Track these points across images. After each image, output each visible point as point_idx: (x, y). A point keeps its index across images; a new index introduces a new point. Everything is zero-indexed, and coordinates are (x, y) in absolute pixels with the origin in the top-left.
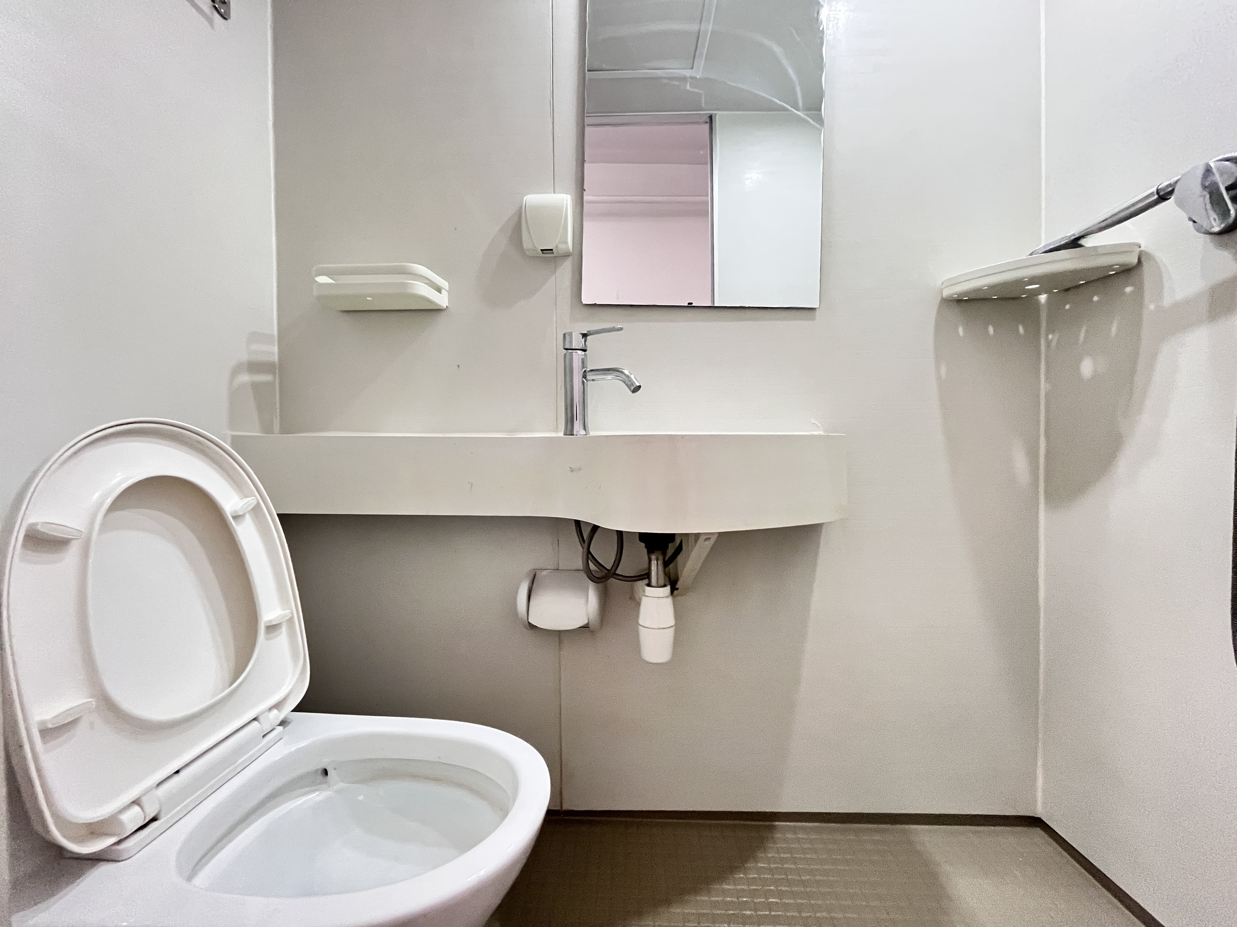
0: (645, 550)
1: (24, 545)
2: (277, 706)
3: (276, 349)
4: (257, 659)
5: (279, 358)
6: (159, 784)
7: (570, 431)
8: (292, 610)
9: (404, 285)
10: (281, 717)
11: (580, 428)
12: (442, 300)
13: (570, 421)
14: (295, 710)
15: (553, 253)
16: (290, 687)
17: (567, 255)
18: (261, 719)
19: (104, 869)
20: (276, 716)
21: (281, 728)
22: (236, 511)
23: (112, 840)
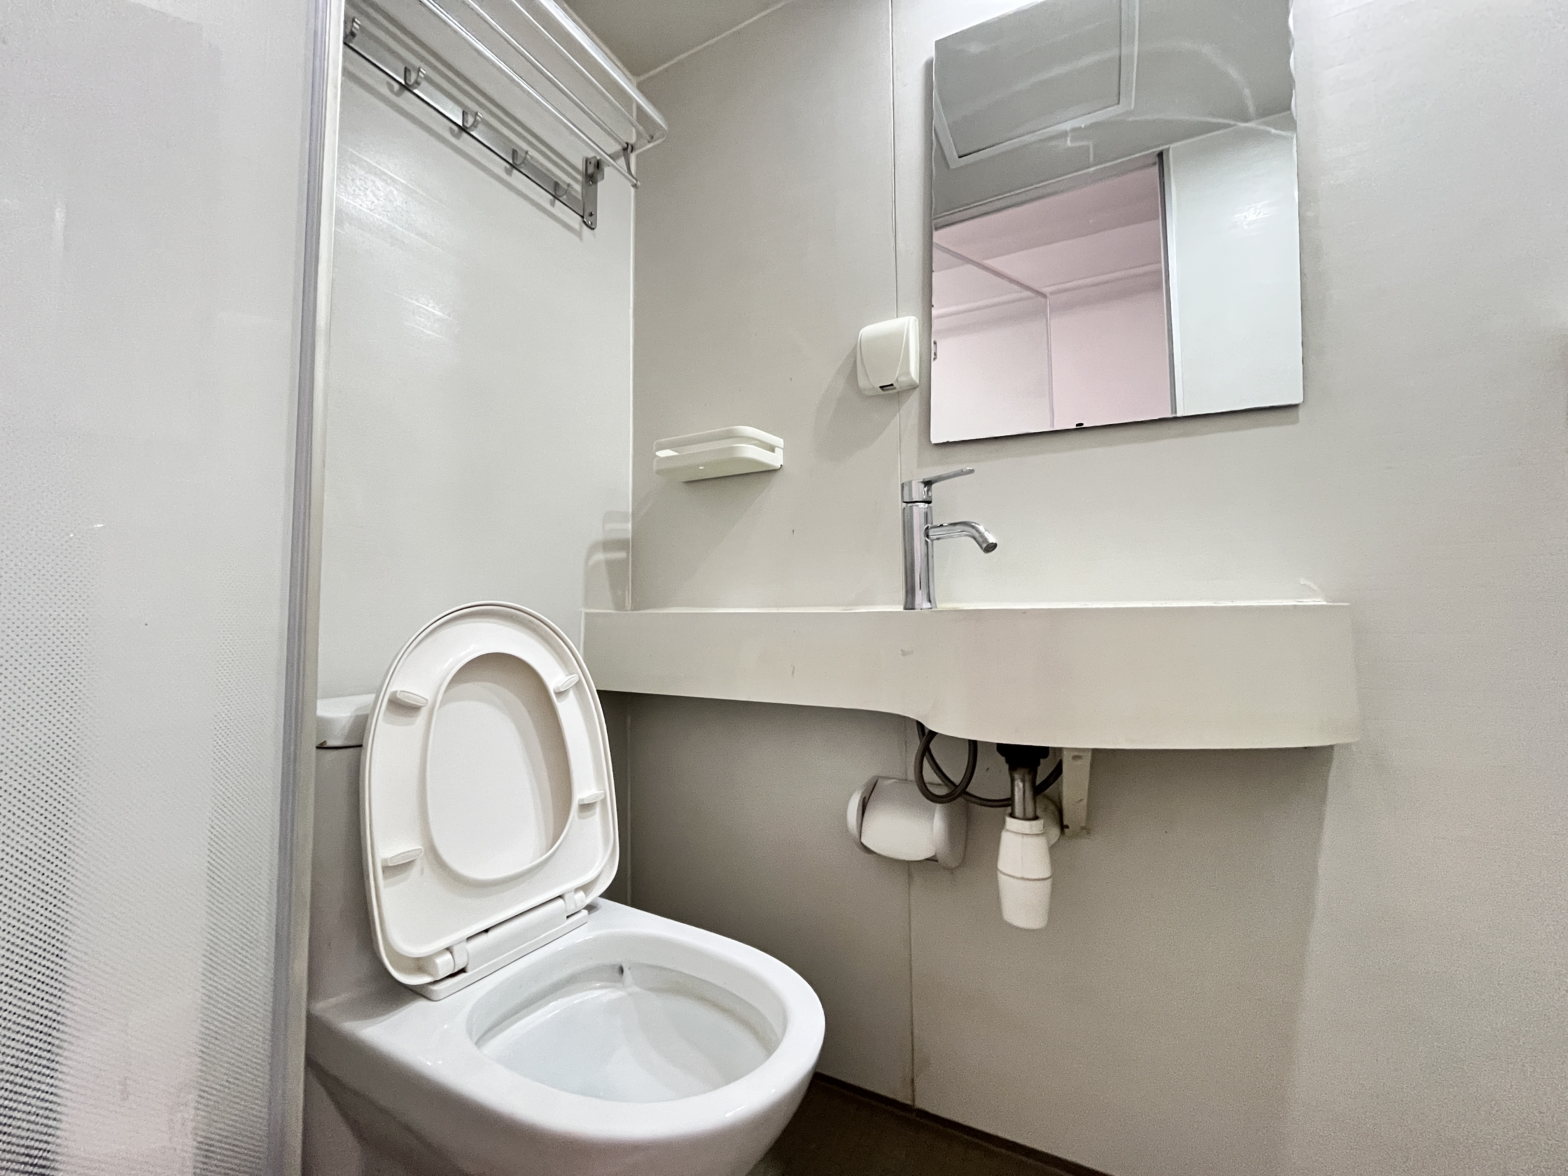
0: (1007, 767)
1: (387, 709)
2: (585, 888)
3: (630, 526)
4: (567, 834)
5: (632, 536)
6: (469, 938)
7: (910, 605)
8: (605, 790)
9: (732, 449)
10: (588, 901)
11: (922, 600)
12: (775, 460)
13: (910, 592)
14: (601, 896)
15: (895, 388)
16: (599, 869)
17: (913, 387)
18: (566, 897)
19: (419, 1005)
20: (581, 899)
21: (585, 912)
22: (558, 688)
23: (427, 979)
